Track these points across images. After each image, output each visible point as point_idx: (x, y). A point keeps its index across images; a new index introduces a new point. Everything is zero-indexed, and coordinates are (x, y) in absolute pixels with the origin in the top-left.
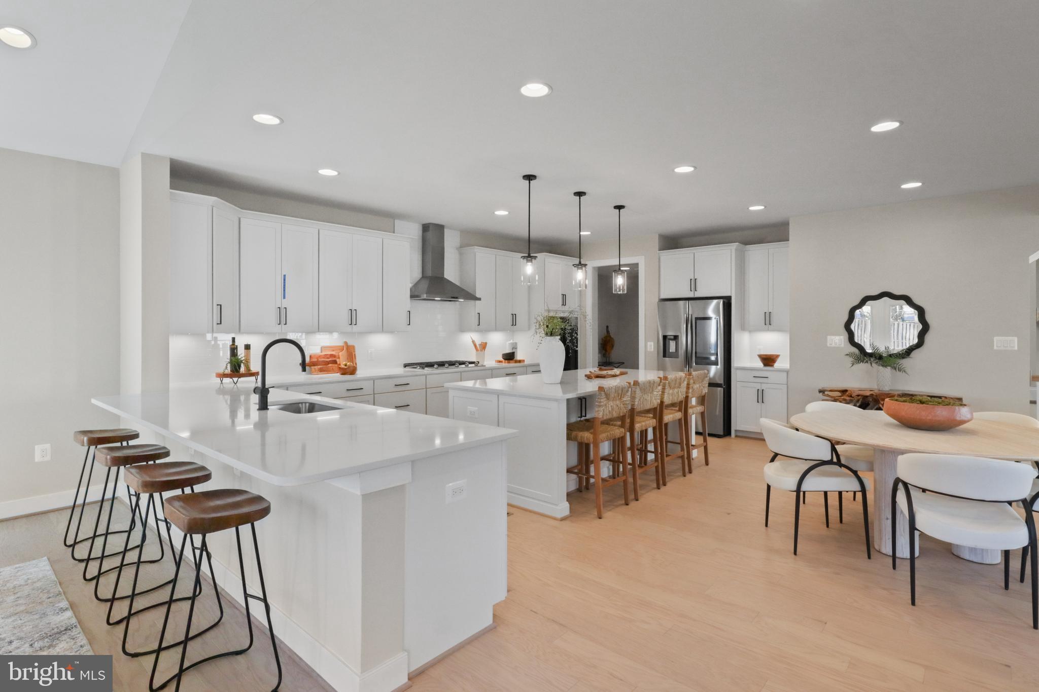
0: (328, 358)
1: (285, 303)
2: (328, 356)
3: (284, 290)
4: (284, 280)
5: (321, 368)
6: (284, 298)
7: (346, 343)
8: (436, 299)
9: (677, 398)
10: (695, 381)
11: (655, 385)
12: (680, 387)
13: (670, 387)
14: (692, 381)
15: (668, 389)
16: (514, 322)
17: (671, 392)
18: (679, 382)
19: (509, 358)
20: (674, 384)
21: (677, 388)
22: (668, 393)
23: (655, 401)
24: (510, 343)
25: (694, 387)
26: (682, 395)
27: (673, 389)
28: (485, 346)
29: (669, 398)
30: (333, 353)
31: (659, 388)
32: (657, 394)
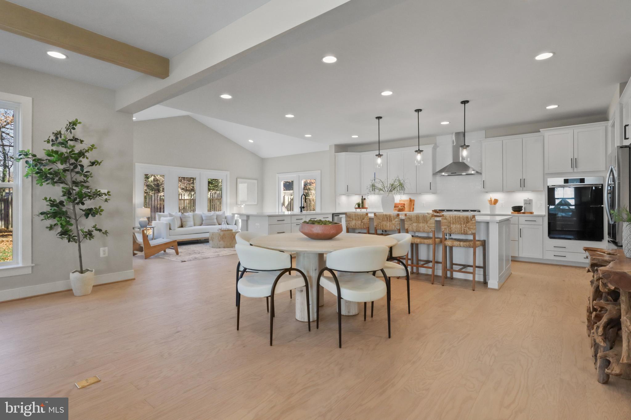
2: (400, 204)
4: (375, 175)
7: (410, 198)
8: (463, 174)
9: (423, 230)
10: (452, 222)
11: (392, 217)
12: (427, 223)
13: (411, 221)
14: (445, 221)
15: (410, 222)
16: (523, 185)
17: (415, 224)
18: (422, 219)
19: (517, 209)
20: (417, 220)
21: (423, 223)
22: (409, 225)
23: (394, 227)
24: (525, 200)
25: (452, 226)
26: (430, 229)
27: (416, 222)
28: (496, 201)
29: (413, 228)
30: (403, 203)
31: (397, 220)
32: (395, 223)
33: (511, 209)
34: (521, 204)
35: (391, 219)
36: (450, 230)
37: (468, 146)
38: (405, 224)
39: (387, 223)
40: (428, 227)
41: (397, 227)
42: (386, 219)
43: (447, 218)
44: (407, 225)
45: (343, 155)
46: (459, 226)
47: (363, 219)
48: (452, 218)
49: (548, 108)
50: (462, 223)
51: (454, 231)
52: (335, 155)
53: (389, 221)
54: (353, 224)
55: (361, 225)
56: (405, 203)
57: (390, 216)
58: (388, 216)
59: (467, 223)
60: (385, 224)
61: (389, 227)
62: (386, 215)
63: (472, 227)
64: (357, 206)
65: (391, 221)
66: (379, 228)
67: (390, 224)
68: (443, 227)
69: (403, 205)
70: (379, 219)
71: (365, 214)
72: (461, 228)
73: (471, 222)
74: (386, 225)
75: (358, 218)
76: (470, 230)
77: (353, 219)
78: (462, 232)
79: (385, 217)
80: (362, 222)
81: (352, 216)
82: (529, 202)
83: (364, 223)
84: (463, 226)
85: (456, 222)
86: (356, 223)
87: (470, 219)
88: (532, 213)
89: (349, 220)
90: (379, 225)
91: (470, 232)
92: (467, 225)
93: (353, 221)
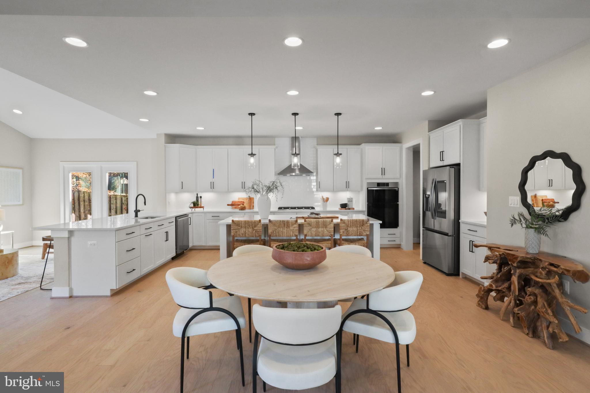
0: (240, 203)
1: (214, 180)
2: (240, 202)
3: (213, 175)
4: (213, 171)
5: (235, 207)
6: (213, 178)
9: (322, 234)
10: (349, 225)
11: (290, 224)
12: (326, 227)
13: (311, 226)
14: (344, 225)
15: (309, 227)
16: (347, 186)
17: (314, 229)
18: (322, 224)
19: (344, 206)
20: (316, 225)
21: (322, 227)
22: (308, 230)
23: (292, 233)
24: (348, 199)
25: (349, 229)
26: (329, 233)
27: (316, 227)
28: (327, 199)
29: (312, 233)
30: (243, 201)
31: (295, 225)
32: (294, 229)
33: (339, 205)
34: (345, 202)
35: (289, 225)
36: (347, 233)
37: (341, 154)
38: (304, 230)
39: (284, 229)
40: (327, 231)
41: (295, 233)
42: (283, 225)
43: (346, 222)
44: (307, 230)
45: (176, 147)
46: (355, 229)
47: (255, 226)
48: (349, 222)
49: (376, 128)
50: (358, 226)
51: (351, 233)
52: (165, 145)
53: (287, 228)
54: (242, 232)
55: (252, 232)
56: (245, 201)
57: (288, 222)
58: (285, 222)
59: (362, 226)
60: (282, 230)
61: (287, 233)
62: (283, 221)
63: (366, 229)
64: (192, 205)
65: (288, 226)
66: (275, 235)
67: (287, 231)
68: (341, 231)
69: (243, 203)
70: (274, 225)
71: (258, 221)
72: (358, 231)
73: (366, 225)
74: (282, 232)
75: (249, 225)
76: (365, 232)
77: (241, 227)
78: (358, 234)
79: (282, 223)
80: (253, 230)
81: (241, 223)
82: (350, 200)
83: (256, 231)
84: (359, 229)
85: (353, 225)
86: (245, 231)
87: (365, 222)
88: (354, 209)
89: (236, 228)
90: (275, 232)
91: (365, 234)
92: (363, 227)
93: (242, 229)
